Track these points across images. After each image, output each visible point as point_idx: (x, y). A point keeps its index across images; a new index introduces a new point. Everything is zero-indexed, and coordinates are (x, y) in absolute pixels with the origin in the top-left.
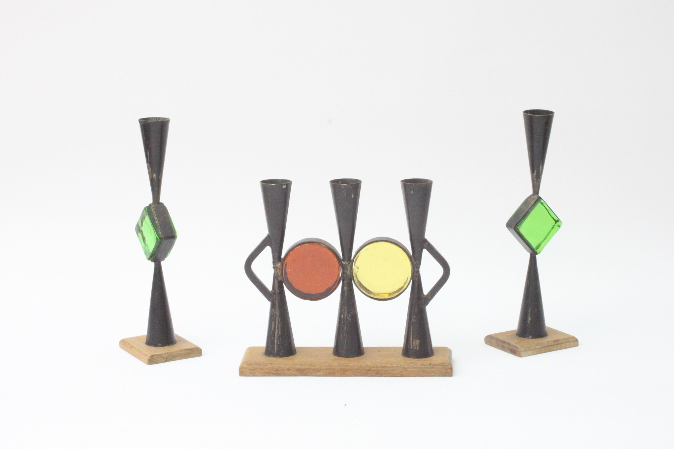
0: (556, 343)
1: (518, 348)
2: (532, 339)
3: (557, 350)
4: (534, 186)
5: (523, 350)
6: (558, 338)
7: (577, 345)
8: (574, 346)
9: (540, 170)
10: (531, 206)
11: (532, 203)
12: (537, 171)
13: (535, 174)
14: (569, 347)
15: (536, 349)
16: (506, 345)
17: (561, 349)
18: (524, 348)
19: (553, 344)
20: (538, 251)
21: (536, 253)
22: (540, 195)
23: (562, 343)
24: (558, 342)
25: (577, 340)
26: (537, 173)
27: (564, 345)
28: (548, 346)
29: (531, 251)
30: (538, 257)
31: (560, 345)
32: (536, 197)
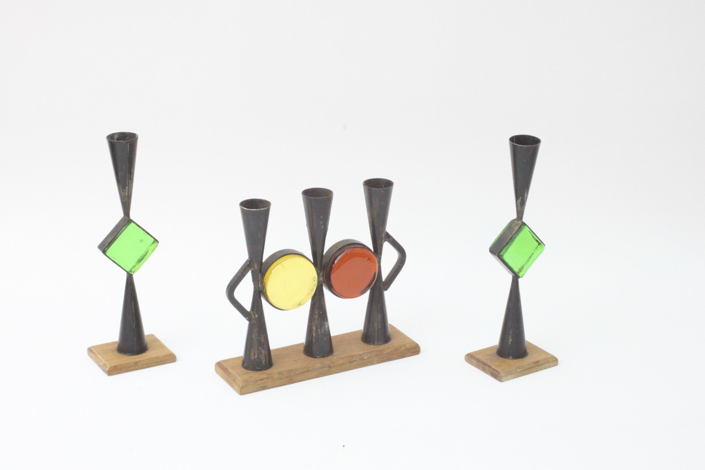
0: (536, 365)
1: (499, 372)
2: (512, 360)
3: (537, 371)
4: (518, 212)
5: (504, 375)
6: (538, 359)
7: (557, 365)
8: (554, 366)
9: (525, 197)
10: (515, 232)
11: (516, 228)
12: (521, 198)
13: (519, 201)
14: (549, 368)
15: (517, 372)
16: (486, 368)
17: (541, 369)
18: (505, 373)
19: (534, 366)
20: (520, 275)
21: (519, 277)
22: (524, 220)
23: (543, 364)
24: (539, 363)
25: (556, 360)
26: (521, 200)
27: (544, 365)
28: (529, 369)
29: (513, 274)
30: (520, 280)
31: (540, 367)
32: (520, 222)
